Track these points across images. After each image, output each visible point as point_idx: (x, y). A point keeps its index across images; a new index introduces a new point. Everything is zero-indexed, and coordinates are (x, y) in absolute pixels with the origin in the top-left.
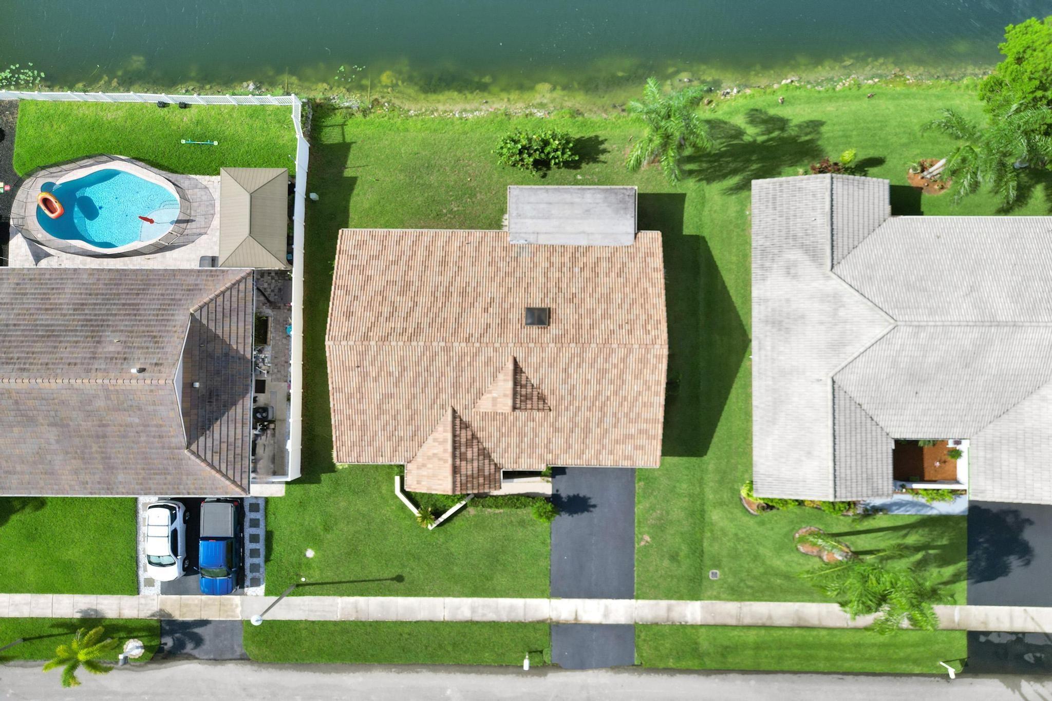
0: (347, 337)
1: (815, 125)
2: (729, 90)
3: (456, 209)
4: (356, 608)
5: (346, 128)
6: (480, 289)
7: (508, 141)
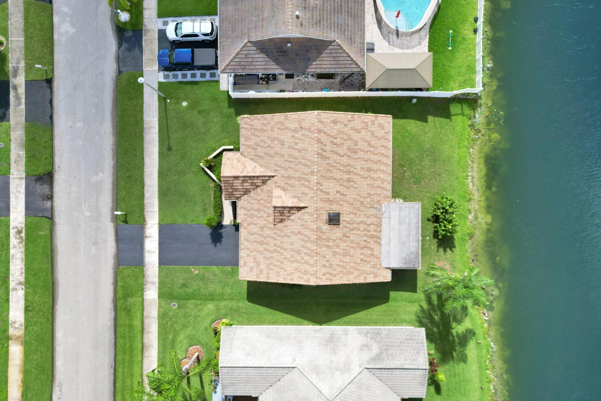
0: (320, 121)
1: (463, 359)
2: (487, 315)
3: (406, 174)
4: (152, 128)
5: (461, 116)
6: (352, 189)
7: (451, 202)
